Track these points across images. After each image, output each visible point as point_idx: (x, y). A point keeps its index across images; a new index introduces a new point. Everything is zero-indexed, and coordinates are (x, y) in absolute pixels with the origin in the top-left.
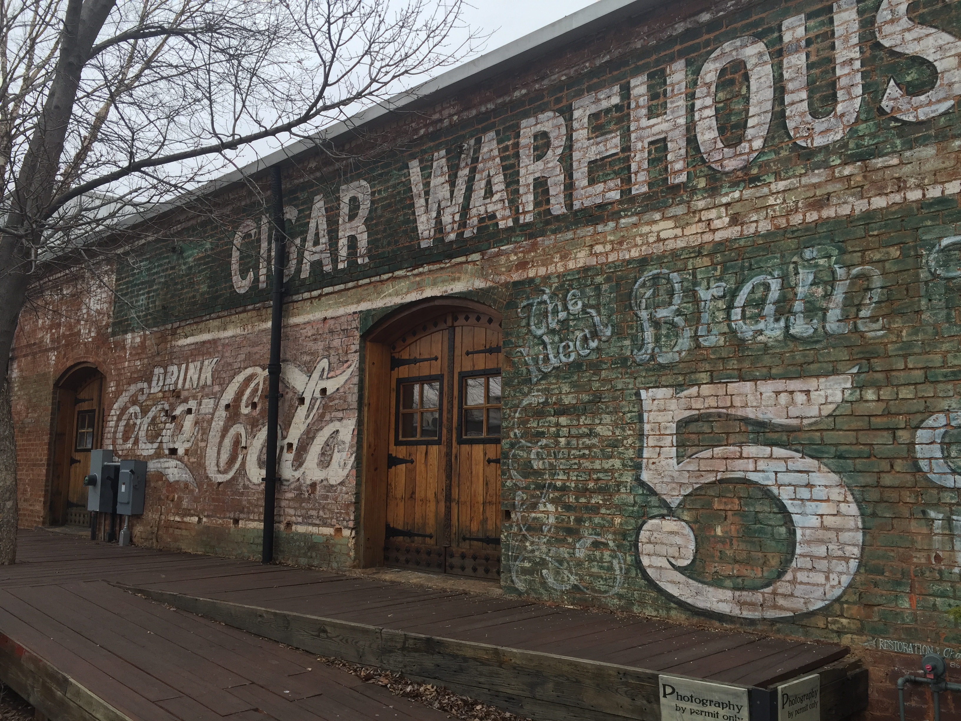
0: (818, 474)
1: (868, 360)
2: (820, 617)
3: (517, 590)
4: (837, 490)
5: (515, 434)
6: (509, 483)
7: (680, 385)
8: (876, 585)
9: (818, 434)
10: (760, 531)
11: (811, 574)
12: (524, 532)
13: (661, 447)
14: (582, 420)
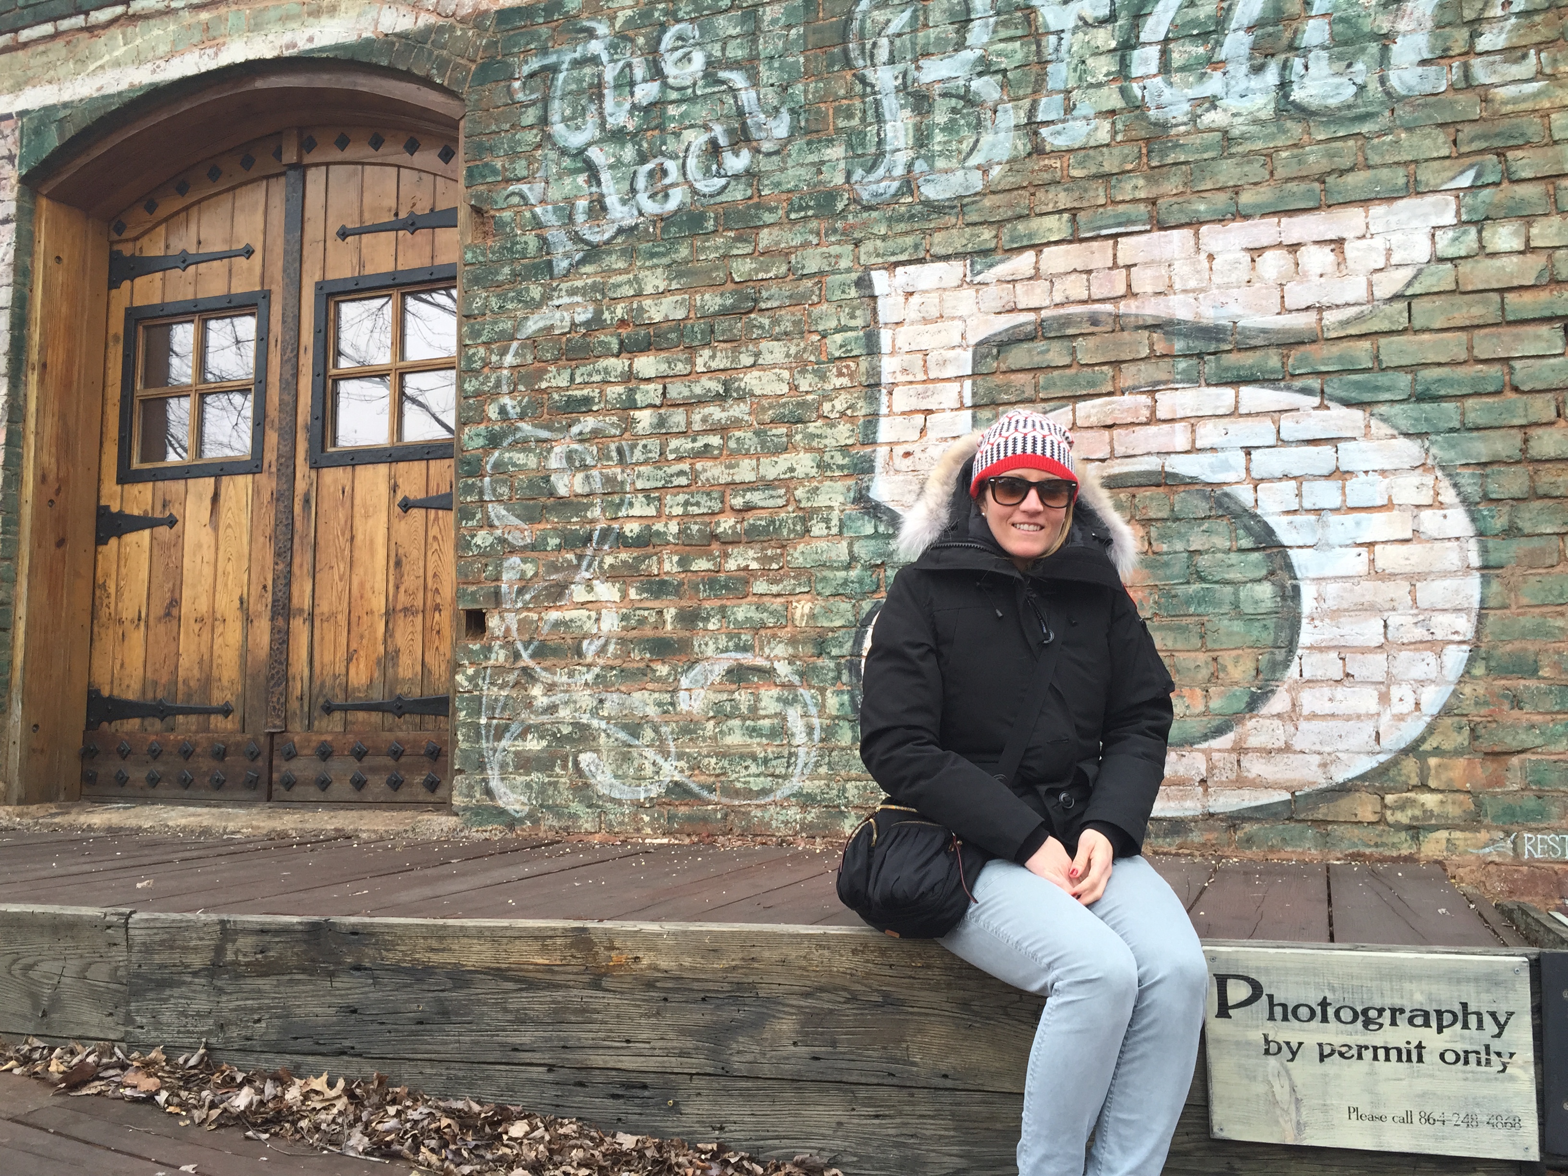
0: (1362, 444)
1: (1500, 154)
2: (1364, 795)
3: (502, 812)
4: (1415, 478)
5: (503, 410)
6: (483, 538)
7: (985, 253)
8: (1517, 702)
9: (1366, 344)
10: (1201, 599)
11: (1340, 692)
12: (526, 660)
13: (928, 412)
14: (702, 359)
